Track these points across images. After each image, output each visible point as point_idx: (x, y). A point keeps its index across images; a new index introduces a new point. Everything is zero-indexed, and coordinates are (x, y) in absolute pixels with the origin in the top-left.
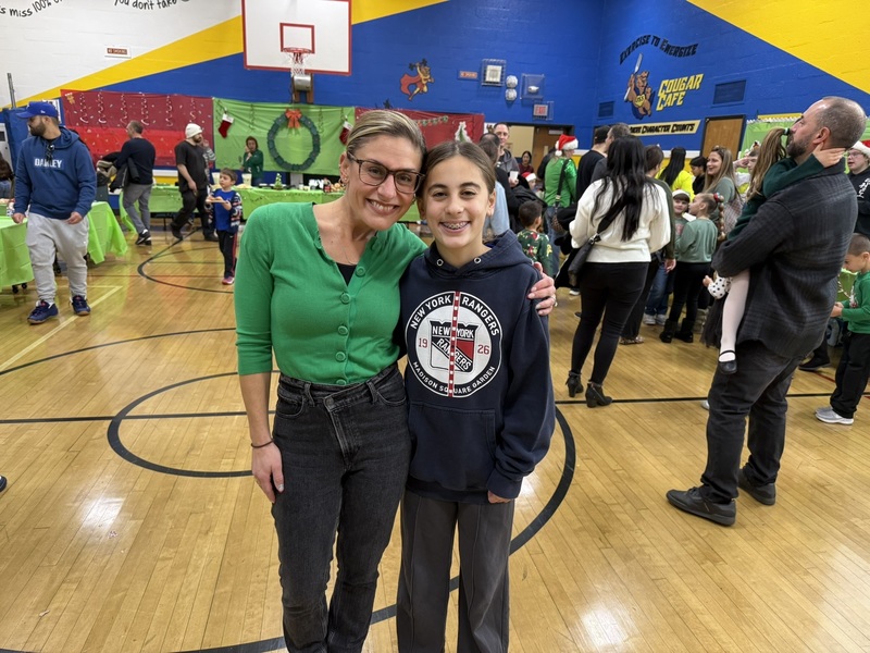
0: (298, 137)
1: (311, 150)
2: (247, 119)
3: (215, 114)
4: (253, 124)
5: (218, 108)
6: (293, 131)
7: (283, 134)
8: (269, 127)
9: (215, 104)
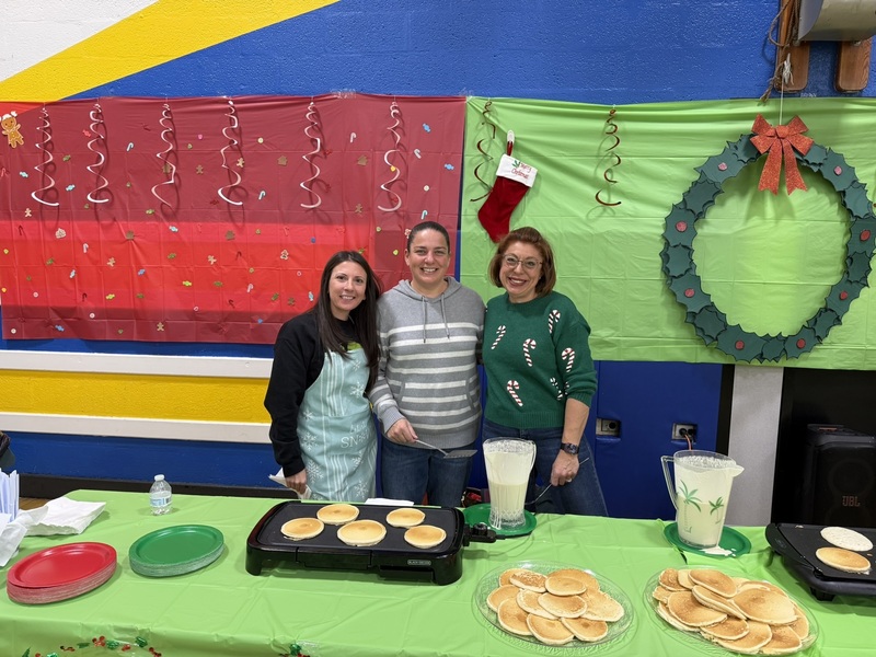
0: (788, 228)
1: (831, 276)
2: (589, 169)
3: (471, 156)
4: (608, 185)
5: (484, 134)
6: (769, 207)
7: (727, 220)
8: (674, 197)
9: (473, 119)
